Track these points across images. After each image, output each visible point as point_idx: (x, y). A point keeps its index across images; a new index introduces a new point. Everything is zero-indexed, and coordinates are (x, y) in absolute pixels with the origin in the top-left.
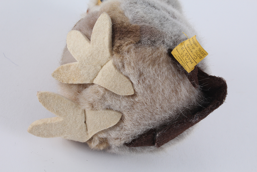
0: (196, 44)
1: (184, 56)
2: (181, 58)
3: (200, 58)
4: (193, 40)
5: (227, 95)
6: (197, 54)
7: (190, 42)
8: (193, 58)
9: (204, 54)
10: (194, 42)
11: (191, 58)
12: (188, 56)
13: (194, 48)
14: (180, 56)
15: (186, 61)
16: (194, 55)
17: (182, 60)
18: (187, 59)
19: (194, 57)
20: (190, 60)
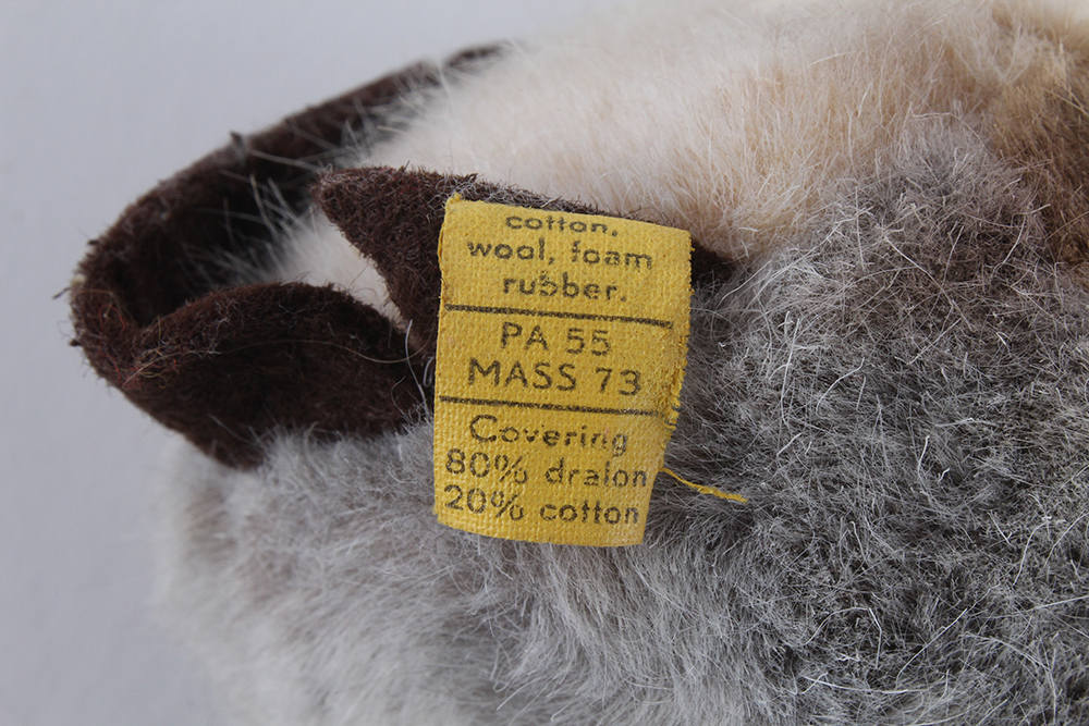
0: (568, 513)
1: (575, 344)
2: (580, 304)
3: (456, 456)
4: (613, 516)
5: (70, 331)
6: (502, 463)
7: (621, 479)
8: (498, 412)
9: (463, 503)
10: (591, 514)
11: (515, 391)
12: (543, 381)
13: (554, 475)
14: (599, 306)
15: (528, 323)
16: (510, 435)
17: (558, 303)
18: (530, 357)
19: (501, 424)
20: (503, 376)
